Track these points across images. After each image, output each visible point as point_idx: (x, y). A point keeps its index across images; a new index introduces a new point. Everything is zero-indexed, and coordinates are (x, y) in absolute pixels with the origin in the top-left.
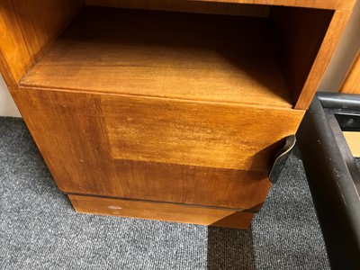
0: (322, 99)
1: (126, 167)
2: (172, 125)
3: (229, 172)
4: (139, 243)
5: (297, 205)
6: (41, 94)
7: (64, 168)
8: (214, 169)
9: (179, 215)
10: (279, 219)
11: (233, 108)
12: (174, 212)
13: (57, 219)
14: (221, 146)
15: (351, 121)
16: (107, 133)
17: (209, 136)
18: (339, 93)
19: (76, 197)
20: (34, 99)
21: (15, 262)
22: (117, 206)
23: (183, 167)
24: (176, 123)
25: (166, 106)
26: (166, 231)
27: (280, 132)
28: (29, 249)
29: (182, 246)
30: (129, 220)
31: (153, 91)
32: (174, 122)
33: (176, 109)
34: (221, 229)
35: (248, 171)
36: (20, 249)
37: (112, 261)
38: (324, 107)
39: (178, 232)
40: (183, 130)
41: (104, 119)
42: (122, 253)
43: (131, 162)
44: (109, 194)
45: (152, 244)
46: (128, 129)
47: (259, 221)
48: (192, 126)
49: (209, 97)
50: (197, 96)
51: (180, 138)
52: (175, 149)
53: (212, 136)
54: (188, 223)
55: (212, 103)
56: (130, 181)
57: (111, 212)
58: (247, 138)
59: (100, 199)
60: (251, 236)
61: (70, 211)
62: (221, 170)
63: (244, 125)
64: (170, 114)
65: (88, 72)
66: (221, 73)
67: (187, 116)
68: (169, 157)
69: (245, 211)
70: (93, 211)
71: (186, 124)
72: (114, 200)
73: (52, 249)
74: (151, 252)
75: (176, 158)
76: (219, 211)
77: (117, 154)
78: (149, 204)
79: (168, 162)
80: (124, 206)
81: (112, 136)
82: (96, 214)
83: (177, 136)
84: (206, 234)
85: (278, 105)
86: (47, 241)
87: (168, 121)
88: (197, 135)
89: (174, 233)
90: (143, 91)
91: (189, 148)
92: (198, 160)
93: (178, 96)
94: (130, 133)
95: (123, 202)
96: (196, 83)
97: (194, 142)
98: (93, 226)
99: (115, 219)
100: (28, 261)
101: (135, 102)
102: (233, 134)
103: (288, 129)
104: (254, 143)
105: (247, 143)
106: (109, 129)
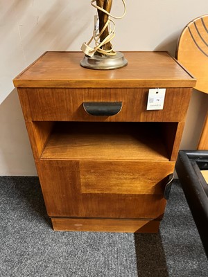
0: (188, 154)
1: (88, 197)
2: (113, 172)
3: (143, 196)
4: (94, 246)
5: (185, 217)
6: (50, 162)
7: (53, 201)
8: (135, 195)
9: (116, 226)
10: (175, 226)
11: (142, 163)
12: (113, 225)
13: (43, 236)
14: (138, 182)
16: (80, 179)
17: (131, 177)
18: (197, 150)
19: (56, 220)
21: (21, 262)
22: (79, 223)
23: (119, 195)
24: (115, 171)
25: (111, 163)
26: (109, 238)
27: (166, 172)
28: (29, 255)
29: (120, 246)
30: (86, 233)
31: (103, 157)
33: (115, 165)
34: (142, 234)
35: (153, 195)
36: (23, 255)
37: (79, 258)
38: (189, 158)
39: (116, 238)
40: (119, 175)
41: (79, 172)
42: (85, 252)
43: (91, 194)
44: (76, 216)
45: (102, 246)
46: (91, 176)
47: (164, 228)
48: (123, 172)
49: (131, 158)
50: (124, 158)
51: (117, 179)
52: (115, 185)
53: (133, 177)
54: (122, 232)
56: (89, 206)
57: (75, 228)
58: (151, 177)
59: (70, 220)
60: (160, 237)
61: (50, 230)
62: (139, 195)
63: (148, 170)
64: (112, 167)
66: (134, 146)
67: (120, 168)
68: (111, 190)
69: (155, 220)
70: (64, 229)
71: (120, 171)
72: (78, 220)
73: (43, 254)
74: (102, 251)
75: (115, 190)
76: (139, 221)
77: (84, 190)
78: (99, 221)
79: (111, 192)
80: (84, 224)
81: (82, 181)
82: (66, 230)
83: (115, 178)
84: (133, 238)
85: (164, 160)
86: (39, 249)
87: (111, 171)
88: (126, 177)
89: (114, 239)
90: (99, 157)
91: (122, 184)
92: (127, 190)
94: (92, 178)
95: (84, 220)
96: (123, 152)
97: (124, 180)
98: (65, 238)
99: (78, 233)
100: (29, 261)
101: (95, 163)
102: (143, 175)
104: (155, 179)
105: (150, 179)
106: (81, 177)
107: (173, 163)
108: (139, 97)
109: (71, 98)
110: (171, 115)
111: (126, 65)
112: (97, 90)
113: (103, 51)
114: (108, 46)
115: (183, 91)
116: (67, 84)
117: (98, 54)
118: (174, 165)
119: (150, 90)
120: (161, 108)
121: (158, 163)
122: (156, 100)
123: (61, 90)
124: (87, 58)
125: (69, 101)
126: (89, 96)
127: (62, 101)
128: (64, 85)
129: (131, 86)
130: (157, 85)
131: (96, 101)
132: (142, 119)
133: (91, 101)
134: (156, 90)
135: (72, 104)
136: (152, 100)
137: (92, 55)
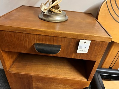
11: (71, 80)
15: (105, 76)
16: (33, 84)
17: (64, 86)
20: (12, 75)
24: (54, 83)
25: (52, 78)
31: (48, 74)
32: (54, 82)
33: (55, 79)
41: (32, 81)
46: (39, 84)
48: (59, 84)
49: (64, 76)
50: (60, 76)
53: (65, 86)
55: (65, 78)
58: (75, 87)
63: (74, 84)
64: (52, 80)
65: (29, 67)
67: (57, 81)
71: (57, 83)
83: (54, 86)
85: (83, 79)
87: (52, 82)
88: (60, 86)
93: (55, 76)
97: (59, 88)
102: (71, 86)
103: (86, 85)
106: (33, 83)
107: (89, 82)
108: (73, 44)
109: (27, 39)
110: (92, 57)
111: (67, 20)
112: (45, 36)
113: (53, 10)
114: (57, 7)
115: (102, 43)
116: (24, 31)
117: (50, 11)
118: (90, 83)
119: (80, 41)
120: (86, 52)
121: (80, 81)
122: (84, 47)
123: (20, 34)
124: (43, 13)
125: (26, 41)
126: (39, 40)
127: (21, 40)
128: (22, 31)
129: (68, 37)
130: (85, 38)
131: (44, 43)
132: (73, 56)
133: (40, 42)
134: (85, 41)
135: (27, 43)
136: (81, 47)
137: (46, 12)
